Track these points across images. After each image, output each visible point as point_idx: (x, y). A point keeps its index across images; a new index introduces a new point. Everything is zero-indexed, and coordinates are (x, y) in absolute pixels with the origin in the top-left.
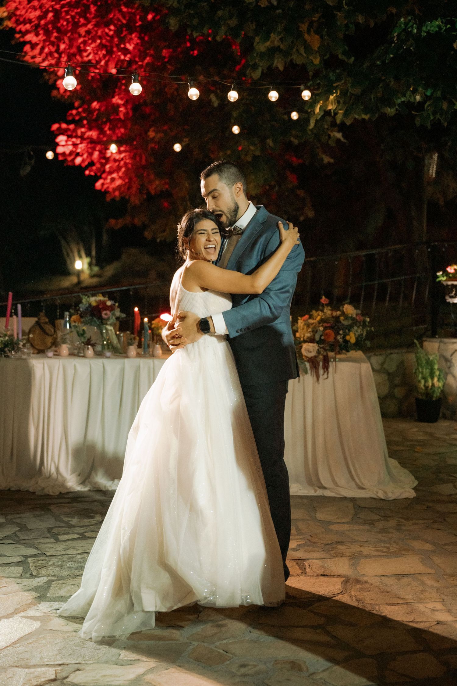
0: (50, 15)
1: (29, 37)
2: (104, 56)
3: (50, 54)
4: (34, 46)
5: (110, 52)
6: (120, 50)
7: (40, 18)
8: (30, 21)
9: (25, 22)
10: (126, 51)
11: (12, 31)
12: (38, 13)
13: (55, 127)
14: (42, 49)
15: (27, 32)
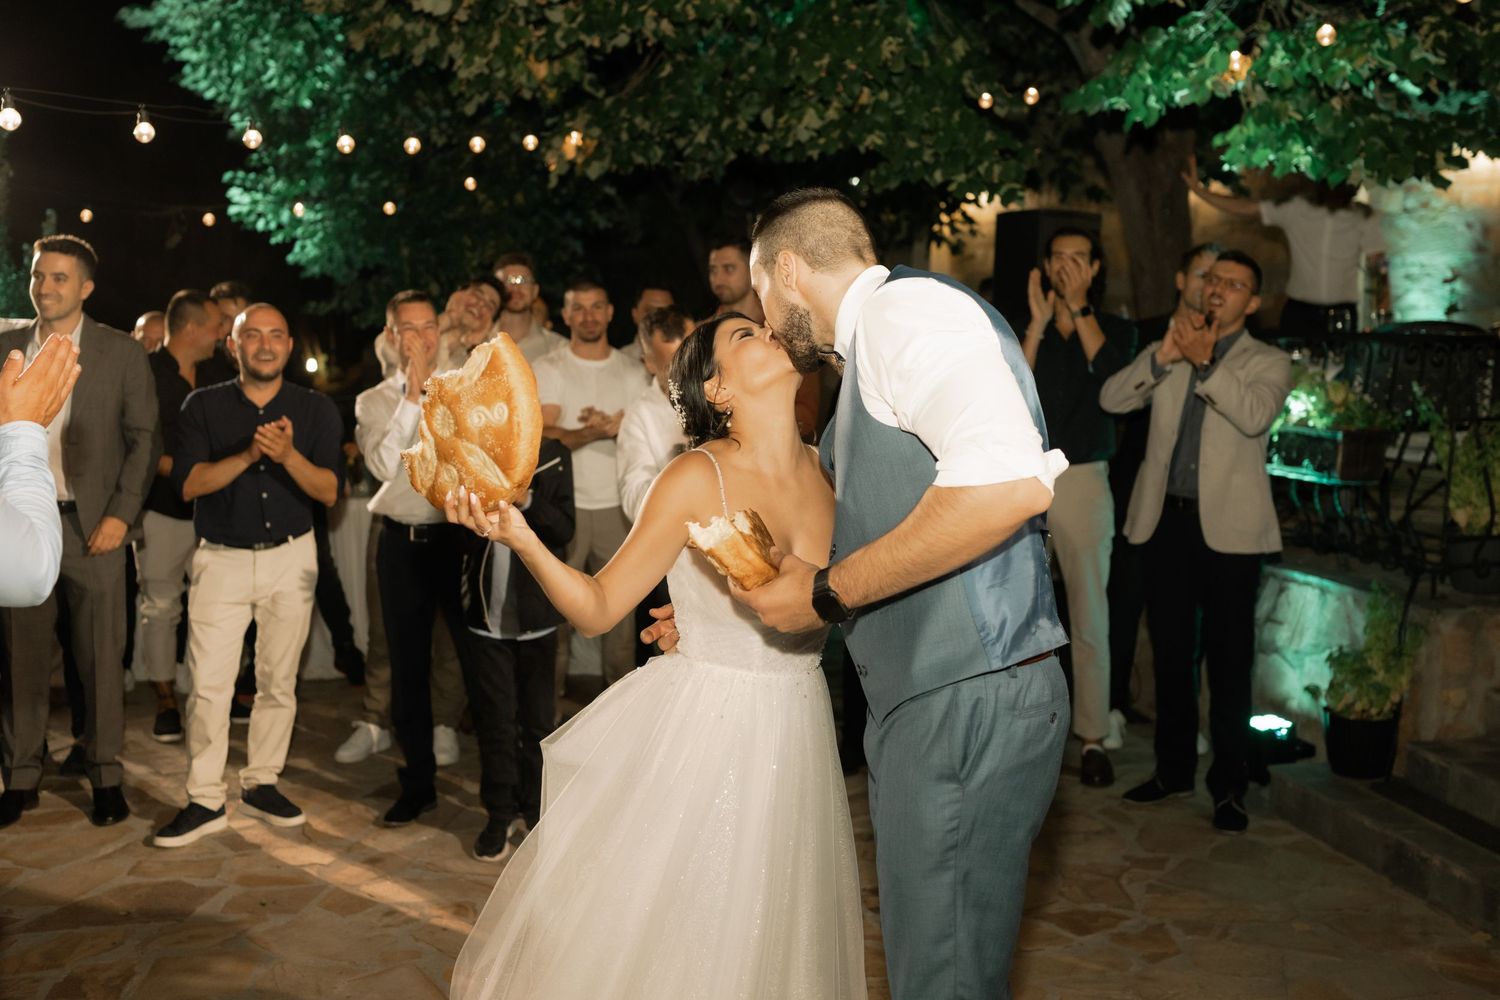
0: (217, 25)
1: (188, 55)
2: (294, 83)
3: (220, 78)
4: (195, 66)
5: (301, 78)
6: (316, 74)
7: (201, 29)
8: (188, 33)
9: (181, 34)
10: (324, 77)
11: (164, 45)
12: (198, 22)
13: (227, 176)
14: (208, 71)
15: (185, 47)
